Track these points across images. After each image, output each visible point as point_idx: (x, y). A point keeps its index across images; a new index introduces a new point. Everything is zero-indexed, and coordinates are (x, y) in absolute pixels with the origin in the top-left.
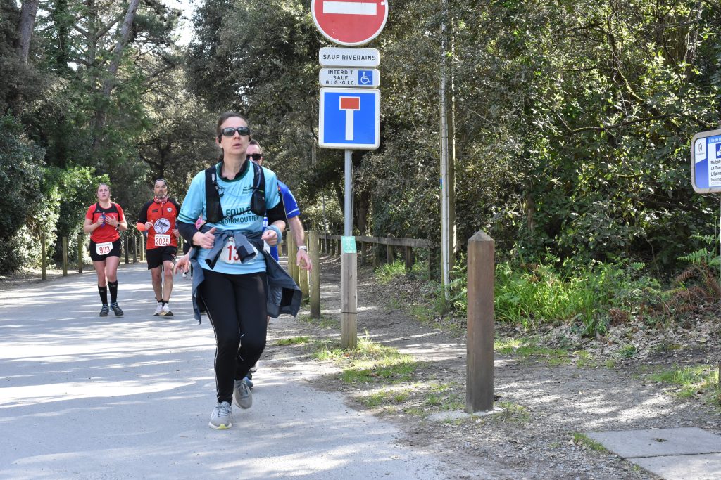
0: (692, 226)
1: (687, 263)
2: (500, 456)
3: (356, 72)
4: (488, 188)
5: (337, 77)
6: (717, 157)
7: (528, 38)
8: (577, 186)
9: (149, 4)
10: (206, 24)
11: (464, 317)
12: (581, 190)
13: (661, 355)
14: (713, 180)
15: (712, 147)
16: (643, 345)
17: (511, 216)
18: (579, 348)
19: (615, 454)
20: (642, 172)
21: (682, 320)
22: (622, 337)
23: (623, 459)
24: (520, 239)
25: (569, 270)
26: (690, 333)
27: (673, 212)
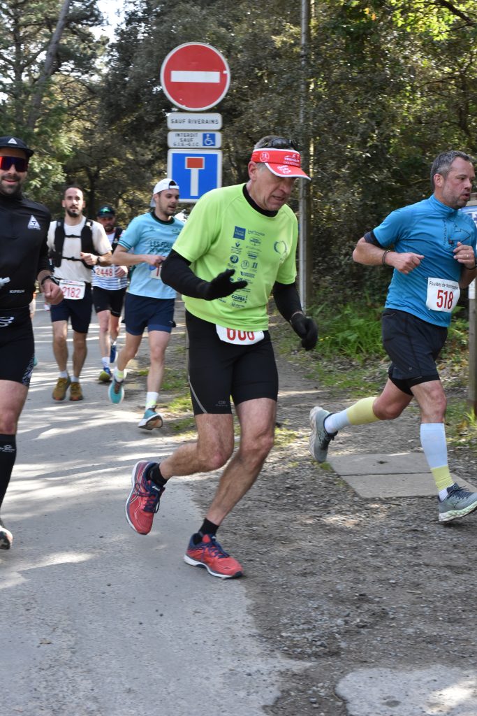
3: (200, 134)
5: (183, 140)
9: (74, 33)
19: (336, 472)
23: (339, 476)
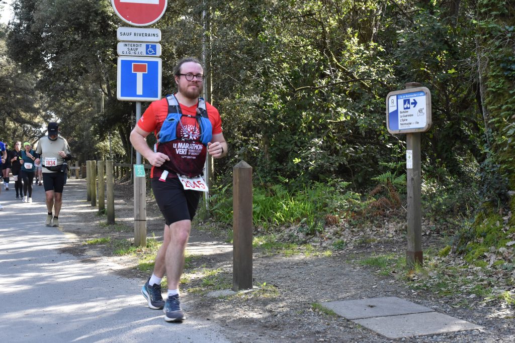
0: (378, 156)
1: (378, 182)
2: (262, 321)
3: (144, 45)
4: (236, 130)
5: (130, 49)
6: (405, 109)
7: (264, 23)
8: (299, 128)
10: (22, 7)
11: (221, 222)
12: (302, 131)
13: (362, 247)
14: (402, 124)
15: (401, 101)
16: (349, 239)
17: (253, 149)
18: (305, 243)
19: (342, 317)
20: (344, 118)
21: (375, 222)
22: (334, 235)
23: (348, 320)
24: (259, 166)
25: (294, 188)
26: (381, 231)
27: (365, 147)
